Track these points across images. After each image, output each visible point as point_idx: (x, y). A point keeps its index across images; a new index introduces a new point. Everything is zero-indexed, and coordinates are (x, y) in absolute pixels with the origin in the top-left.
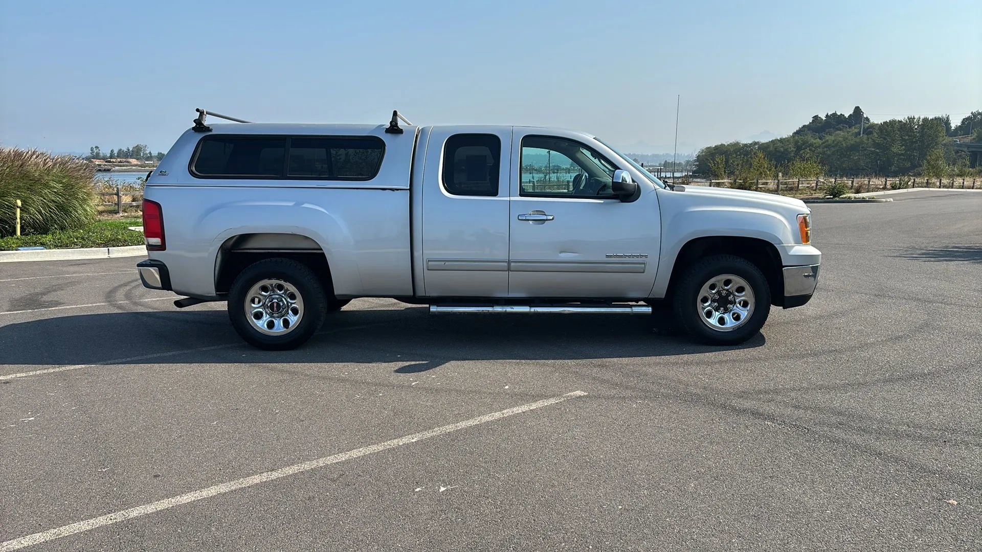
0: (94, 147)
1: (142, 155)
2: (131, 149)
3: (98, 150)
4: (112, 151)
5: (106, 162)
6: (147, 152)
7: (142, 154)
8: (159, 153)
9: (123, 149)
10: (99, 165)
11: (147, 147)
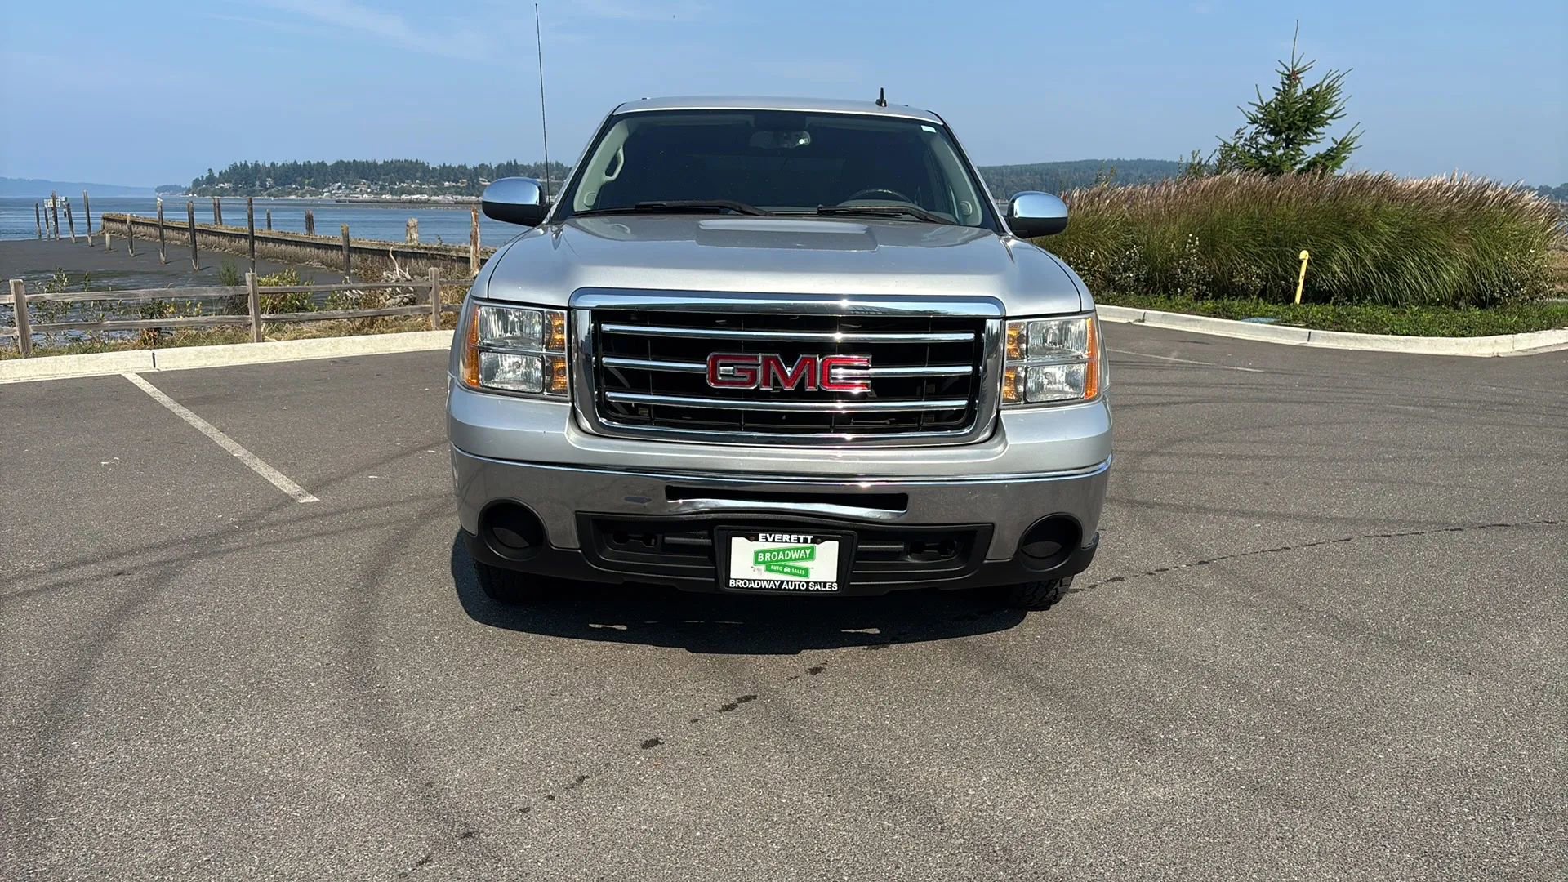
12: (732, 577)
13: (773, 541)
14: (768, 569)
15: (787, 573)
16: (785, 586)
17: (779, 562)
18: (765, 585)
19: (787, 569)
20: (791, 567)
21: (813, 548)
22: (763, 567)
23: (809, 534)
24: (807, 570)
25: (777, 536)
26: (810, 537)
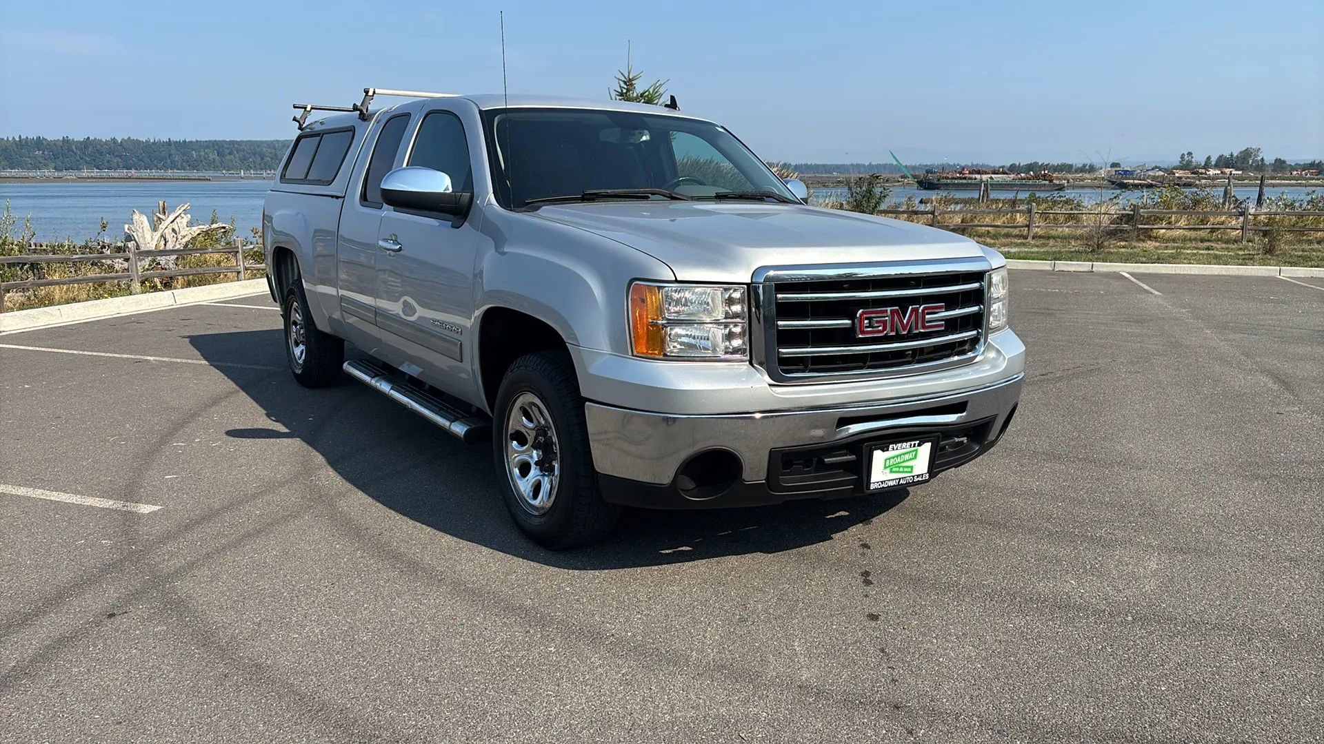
0: (1186, 154)
1: (1250, 163)
2: (1235, 155)
3: (1190, 158)
4: (1209, 158)
5: (1192, 173)
6: (1259, 158)
7: (1251, 161)
8: (1276, 160)
9: (1225, 155)
10: (1180, 178)
11: (1260, 151)
12: (871, 482)
13: (897, 449)
14: (891, 472)
15: (901, 472)
16: (901, 482)
17: (897, 465)
18: (891, 483)
19: (901, 469)
20: (903, 467)
21: (916, 450)
22: (888, 470)
23: (916, 440)
24: (912, 467)
25: (899, 445)
26: (917, 442)
